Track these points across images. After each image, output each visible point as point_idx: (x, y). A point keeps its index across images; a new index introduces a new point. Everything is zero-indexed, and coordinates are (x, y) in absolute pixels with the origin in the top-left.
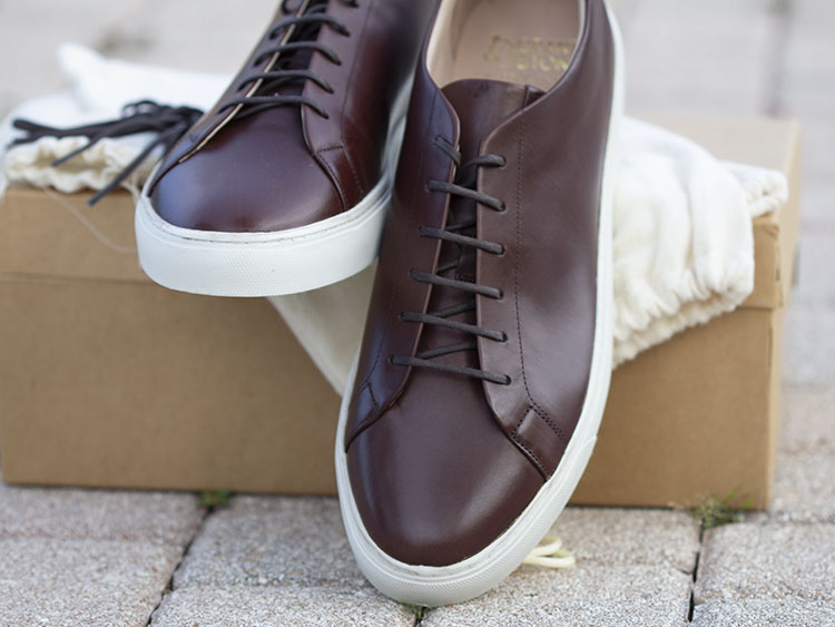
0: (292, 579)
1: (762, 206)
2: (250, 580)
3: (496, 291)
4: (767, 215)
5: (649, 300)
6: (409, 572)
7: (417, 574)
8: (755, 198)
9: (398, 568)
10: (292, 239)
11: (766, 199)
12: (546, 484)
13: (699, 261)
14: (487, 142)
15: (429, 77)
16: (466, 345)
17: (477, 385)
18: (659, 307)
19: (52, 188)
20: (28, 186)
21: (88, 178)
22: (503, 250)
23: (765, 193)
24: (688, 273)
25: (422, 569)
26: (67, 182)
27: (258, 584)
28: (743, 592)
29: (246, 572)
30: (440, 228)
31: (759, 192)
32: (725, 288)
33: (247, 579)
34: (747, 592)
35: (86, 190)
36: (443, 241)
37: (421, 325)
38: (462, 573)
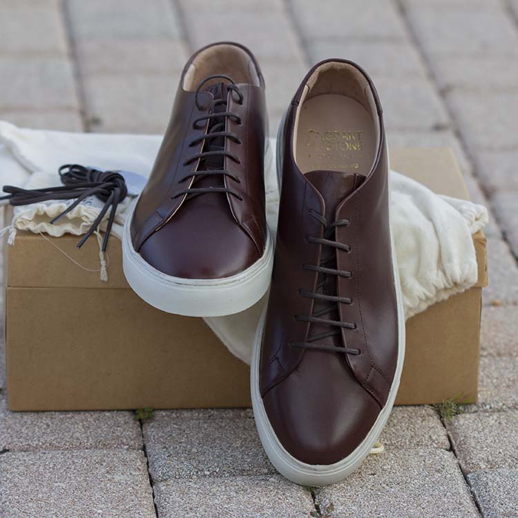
0: (224, 471)
1: (476, 227)
2: (199, 473)
3: (348, 299)
4: (478, 232)
5: (419, 290)
6: (310, 469)
7: (315, 470)
8: (472, 223)
9: (304, 467)
10: (239, 280)
11: (478, 222)
12: (382, 411)
13: (447, 265)
14: (339, 210)
15: (297, 168)
16: (333, 333)
17: (342, 356)
18: (425, 294)
19: (46, 234)
20: (29, 232)
21: (69, 228)
22: (352, 275)
23: (477, 219)
24: (441, 273)
25: (318, 467)
26: (56, 231)
27: (205, 475)
28: (492, 464)
29: (195, 468)
30: (317, 265)
31: (474, 219)
32: (462, 281)
33: (197, 472)
34: (494, 464)
35: (67, 234)
36: (319, 273)
37: (309, 323)
38: (340, 468)
